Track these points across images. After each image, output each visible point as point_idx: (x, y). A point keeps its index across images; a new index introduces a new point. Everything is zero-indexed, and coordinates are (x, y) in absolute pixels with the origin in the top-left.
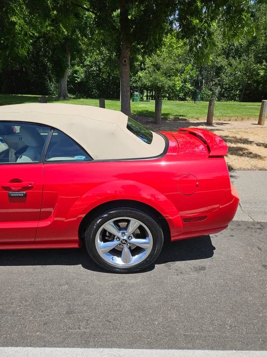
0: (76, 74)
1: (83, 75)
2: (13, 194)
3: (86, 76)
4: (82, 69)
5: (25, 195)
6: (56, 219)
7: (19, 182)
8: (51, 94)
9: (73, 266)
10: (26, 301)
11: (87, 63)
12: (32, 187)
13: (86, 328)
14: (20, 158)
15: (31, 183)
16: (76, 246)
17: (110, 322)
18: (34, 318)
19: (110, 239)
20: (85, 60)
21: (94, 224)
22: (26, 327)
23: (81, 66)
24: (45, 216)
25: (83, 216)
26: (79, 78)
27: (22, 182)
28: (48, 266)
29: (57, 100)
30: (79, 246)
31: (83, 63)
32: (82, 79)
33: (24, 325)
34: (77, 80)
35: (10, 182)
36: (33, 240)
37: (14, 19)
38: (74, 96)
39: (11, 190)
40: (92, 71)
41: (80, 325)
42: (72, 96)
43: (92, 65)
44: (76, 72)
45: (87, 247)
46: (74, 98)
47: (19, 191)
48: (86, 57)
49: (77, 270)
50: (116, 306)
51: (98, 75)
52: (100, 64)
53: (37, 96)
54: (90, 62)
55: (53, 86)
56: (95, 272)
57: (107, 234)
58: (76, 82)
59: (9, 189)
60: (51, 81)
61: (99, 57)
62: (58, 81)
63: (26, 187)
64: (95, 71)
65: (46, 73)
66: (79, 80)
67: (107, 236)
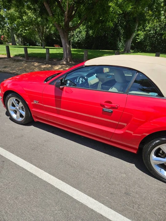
0: (138, 36)
1: (142, 37)
2: (105, 109)
3: (144, 38)
4: (142, 33)
5: (112, 112)
6: (127, 131)
7: (110, 103)
8: (119, 50)
9: (129, 163)
10: (101, 174)
11: (148, 28)
12: (117, 108)
13: (138, 210)
14: (111, 88)
15: (117, 105)
16: (135, 152)
17: (156, 215)
18: (105, 186)
19: (162, 156)
20: (146, 27)
21: (153, 142)
22: (100, 190)
23: (143, 31)
24: (120, 127)
25: (147, 134)
26: (139, 39)
27: (112, 103)
28: (113, 157)
29: (123, 53)
30: (137, 153)
31: (144, 29)
32: (142, 40)
33: (99, 188)
34: (137, 40)
35: (105, 102)
36: (109, 139)
37: (110, 4)
38: (133, 51)
39: (104, 107)
40: (150, 34)
41: (133, 206)
42: (132, 51)
43: (151, 30)
44: (138, 35)
45: (143, 155)
46: (133, 52)
47: (109, 108)
48: (148, 25)
49: (131, 167)
50: (161, 205)
51: (153, 37)
52: (157, 29)
53: (110, 51)
54: (150, 27)
55: (121, 45)
56: (144, 173)
57: (161, 152)
58: (137, 41)
59: (103, 106)
60: (120, 41)
61: (158, 24)
62: (125, 42)
63: (114, 107)
64: (152, 34)
65: (118, 37)
66: (139, 40)
67: (160, 153)
